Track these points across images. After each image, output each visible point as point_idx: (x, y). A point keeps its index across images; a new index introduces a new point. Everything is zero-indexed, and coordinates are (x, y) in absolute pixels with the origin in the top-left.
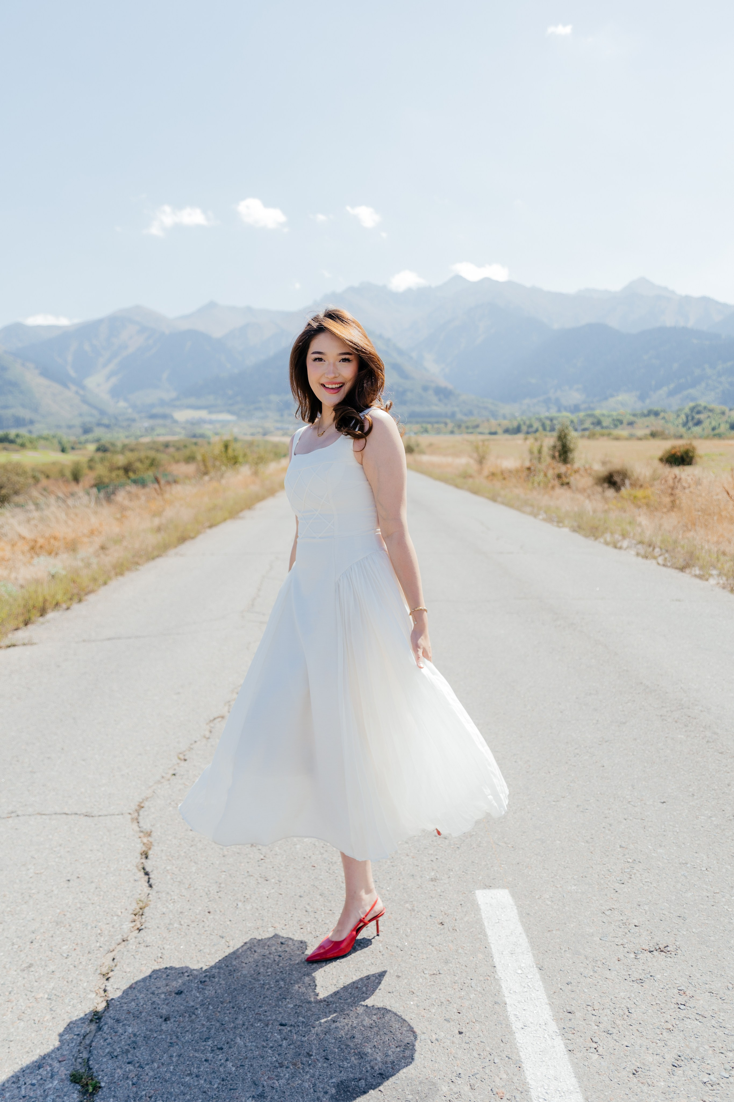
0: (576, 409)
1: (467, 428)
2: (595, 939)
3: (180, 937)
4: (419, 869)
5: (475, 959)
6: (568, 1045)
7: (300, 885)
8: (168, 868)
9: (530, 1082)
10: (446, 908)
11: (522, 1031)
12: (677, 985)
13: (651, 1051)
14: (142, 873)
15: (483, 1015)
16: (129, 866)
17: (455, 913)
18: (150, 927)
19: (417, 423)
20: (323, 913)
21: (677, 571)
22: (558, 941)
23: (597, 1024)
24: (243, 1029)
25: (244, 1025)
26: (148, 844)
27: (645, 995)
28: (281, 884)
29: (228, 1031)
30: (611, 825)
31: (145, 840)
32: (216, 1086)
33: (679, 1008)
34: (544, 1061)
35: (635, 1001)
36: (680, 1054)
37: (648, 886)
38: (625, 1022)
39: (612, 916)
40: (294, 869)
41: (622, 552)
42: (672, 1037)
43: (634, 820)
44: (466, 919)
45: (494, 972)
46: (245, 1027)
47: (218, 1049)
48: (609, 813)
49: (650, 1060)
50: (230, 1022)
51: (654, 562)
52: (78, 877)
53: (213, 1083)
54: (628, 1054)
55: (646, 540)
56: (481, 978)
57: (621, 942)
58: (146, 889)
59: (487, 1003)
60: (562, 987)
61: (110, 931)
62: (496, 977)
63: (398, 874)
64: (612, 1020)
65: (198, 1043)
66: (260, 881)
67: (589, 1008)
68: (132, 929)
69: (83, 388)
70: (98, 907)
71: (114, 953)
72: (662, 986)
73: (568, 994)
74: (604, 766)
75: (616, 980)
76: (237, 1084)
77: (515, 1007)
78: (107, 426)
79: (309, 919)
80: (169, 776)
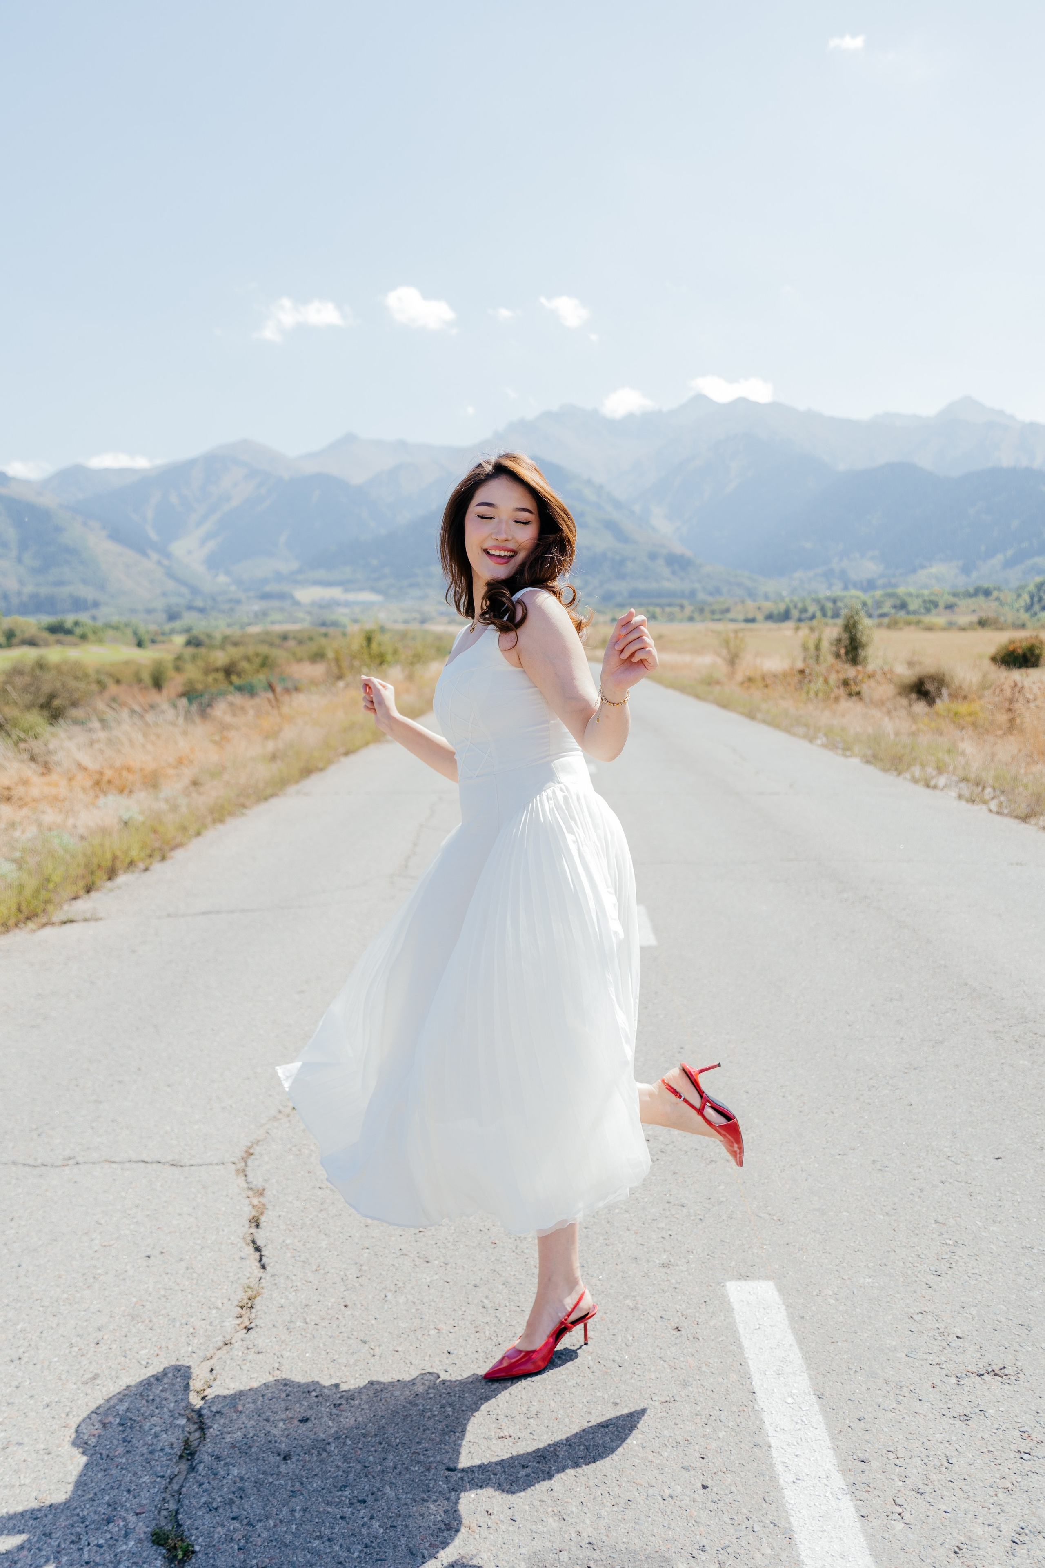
0: (870, 585)
1: (713, 612)
2: (898, 1355)
3: (305, 1340)
4: (645, 1250)
5: (725, 1380)
6: (860, 1508)
7: (474, 1269)
8: (288, 1241)
9: (805, 1560)
10: (684, 1306)
11: (794, 1486)
12: (1019, 1425)
13: (980, 1520)
14: (251, 1249)
15: (737, 1462)
16: (232, 1238)
17: (697, 1314)
18: (262, 1325)
19: (641, 605)
20: (507, 1311)
21: (1017, 821)
22: (846, 1357)
23: (902, 1479)
24: (394, 1474)
25: (395, 1468)
26: (259, 1207)
27: (971, 1438)
28: (448, 1267)
29: (373, 1477)
30: (921, 1190)
31: (255, 1201)
32: (356, 1555)
33: (1022, 1458)
34: (825, 1531)
35: (958, 1447)
36: (1022, 1525)
37: (976, 1280)
38: (943, 1477)
39: (923, 1323)
40: (466, 1246)
41: (938, 792)
42: (1011, 1500)
43: (956, 1183)
44: (712, 1323)
45: (753, 1400)
46: (397, 1471)
47: (359, 1501)
48: (919, 1173)
49: (979, 1533)
50: (376, 1464)
51: (984, 808)
52: (162, 1253)
53: (352, 1550)
54: (947, 1523)
55: (972, 776)
56: (735, 1409)
57: (937, 1360)
58: (257, 1272)
59: (742, 1445)
60: (851, 1424)
61: (206, 1330)
62: (756, 1407)
63: (614, 1256)
64: (925, 1473)
65: (330, 1492)
66: (417, 1263)
67: (891, 1456)
68: (238, 1328)
69: (169, 556)
70: (190, 1296)
71: (212, 1361)
72: (997, 1426)
73: (860, 1434)
74: (911, 1105)
75: (930, 1415)
76: (386, 1552)
77: (783, 1451)
78: (202, 610)
79: (488, 1319)
80: (288, 1110)
